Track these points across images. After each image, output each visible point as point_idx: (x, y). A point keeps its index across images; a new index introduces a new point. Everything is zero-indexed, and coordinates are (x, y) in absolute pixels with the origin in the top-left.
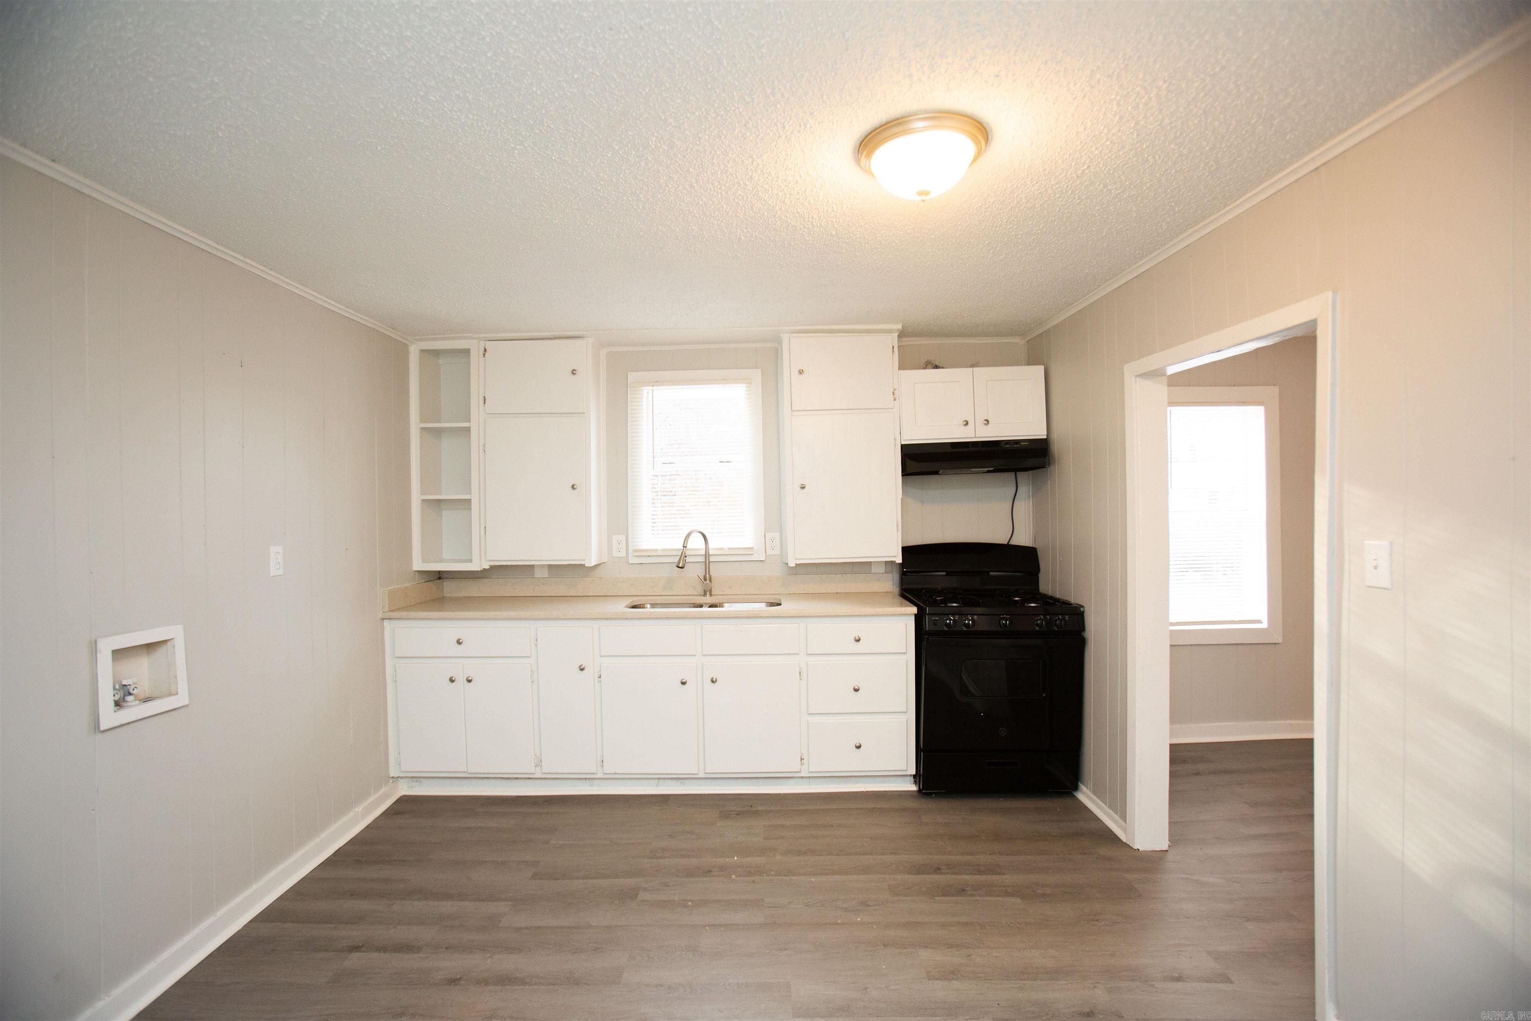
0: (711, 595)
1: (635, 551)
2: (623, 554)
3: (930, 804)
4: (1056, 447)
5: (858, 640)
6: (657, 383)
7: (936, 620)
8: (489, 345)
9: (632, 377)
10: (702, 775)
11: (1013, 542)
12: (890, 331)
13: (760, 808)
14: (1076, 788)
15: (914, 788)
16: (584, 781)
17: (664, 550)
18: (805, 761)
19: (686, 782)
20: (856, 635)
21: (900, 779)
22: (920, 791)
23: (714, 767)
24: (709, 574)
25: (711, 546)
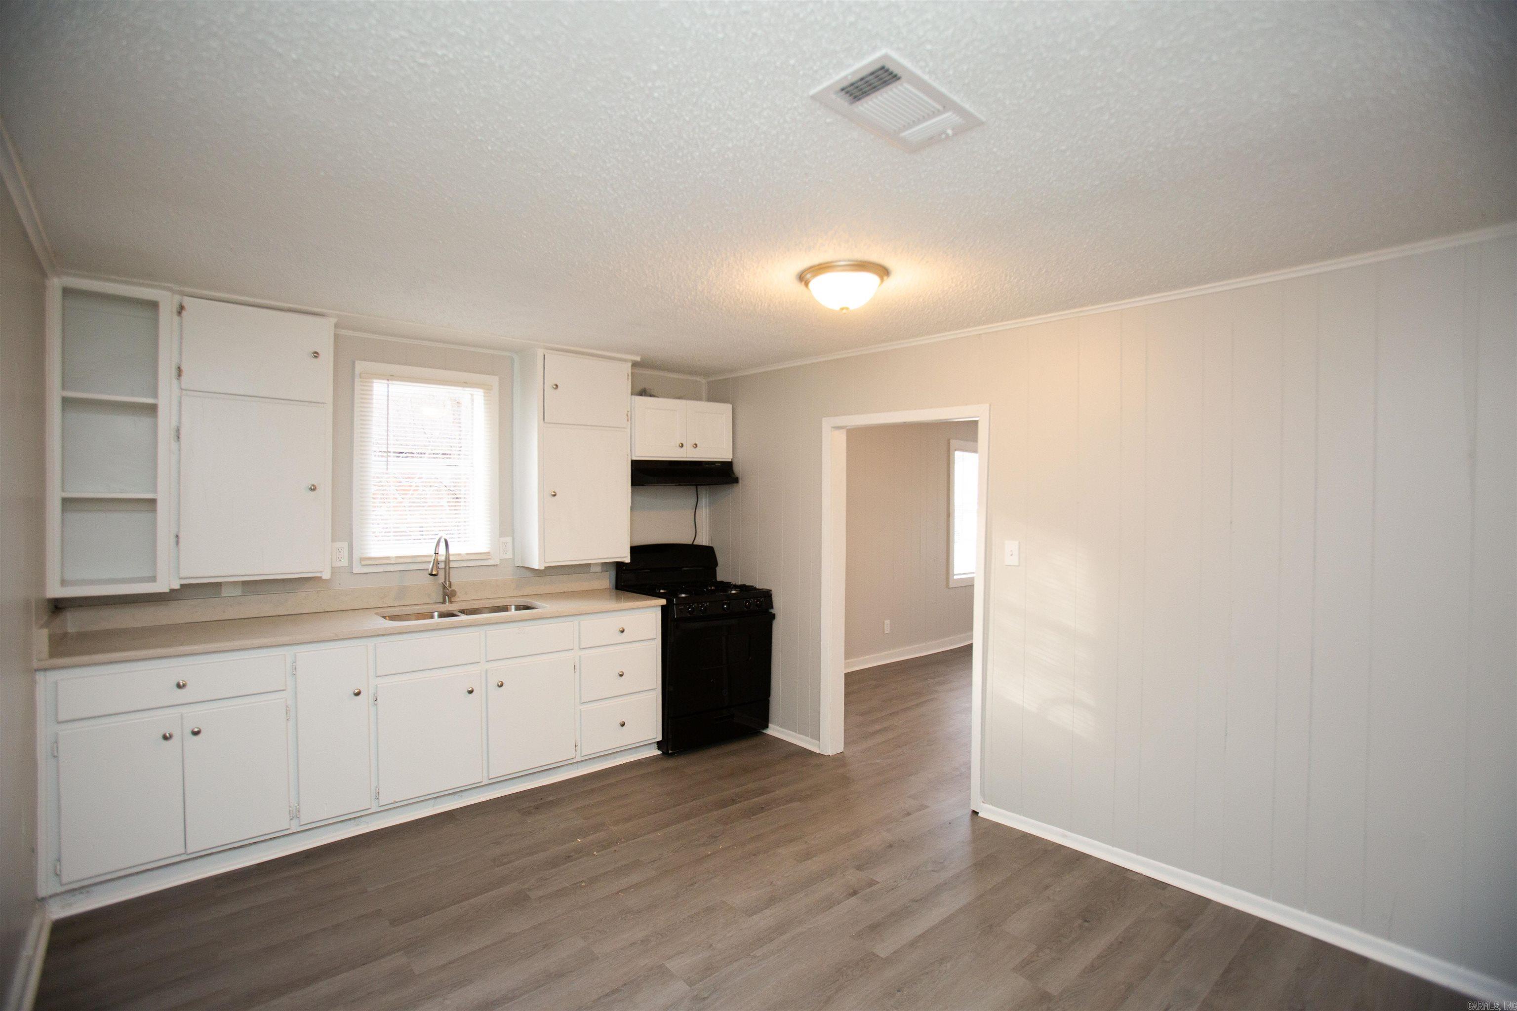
0: (450, 602)
1: (361, 559)
2: (345, 563)
3: (670, 763)
4: (738, 469)
5: (623, 631)
6: (391, 377)
7: (682, 609)
8: (187, 301)
9: (360, 366)
10: (486, 782)
11: (696, 543)
12: (625, 360)
13: (551, 799)
14: (767, 727)
15: (659, 752)
16: (349, 822)
17: (397, 557)
18: (578, 747)
19: (464, 794)
20: (620, 627)
21: (645, 747)
22: (664, 753)
23: (497, 772)
24: (449, 581)
25: (451, 551)
